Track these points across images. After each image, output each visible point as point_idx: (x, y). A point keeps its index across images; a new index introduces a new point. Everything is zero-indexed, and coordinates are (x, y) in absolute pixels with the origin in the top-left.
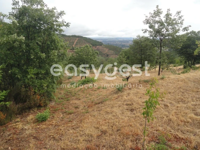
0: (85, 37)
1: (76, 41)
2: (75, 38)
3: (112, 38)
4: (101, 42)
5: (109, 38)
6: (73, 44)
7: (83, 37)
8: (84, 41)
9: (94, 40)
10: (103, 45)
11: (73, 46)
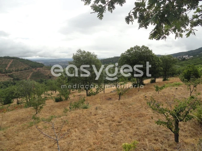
0: (22, 59)
1: (10, 63)
2: (9, 60)
3: (55, 59)
4: (41, 64)
5: (51, 59)
6: (6, 66)
7: (19, 59)
8: (21, 63)
9: (33, 62)
10: (44, 67)
11: (7, 69)
